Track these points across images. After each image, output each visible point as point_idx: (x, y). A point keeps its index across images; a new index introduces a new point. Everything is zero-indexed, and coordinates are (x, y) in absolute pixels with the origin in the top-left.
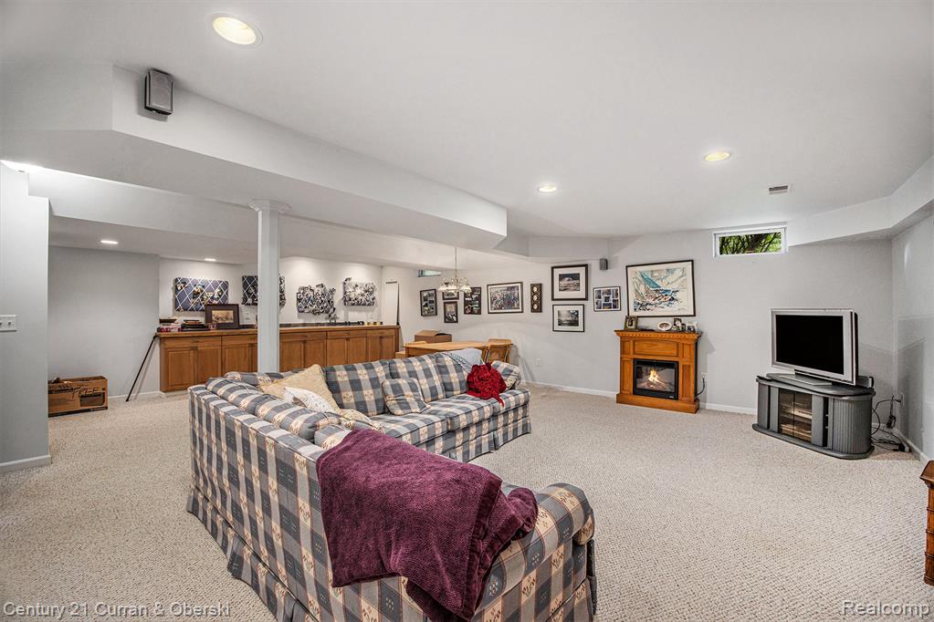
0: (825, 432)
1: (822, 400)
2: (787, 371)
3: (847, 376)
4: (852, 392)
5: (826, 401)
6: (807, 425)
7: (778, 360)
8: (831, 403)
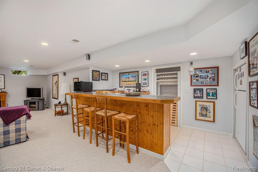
0: (38, 107)
1: (37, 102)
2: (30, 99)
3: (41, 98)
4: (42, 100)
5: (38, 102)
6: (35, 107)
7: (28, 97)
8: (39, 102)
